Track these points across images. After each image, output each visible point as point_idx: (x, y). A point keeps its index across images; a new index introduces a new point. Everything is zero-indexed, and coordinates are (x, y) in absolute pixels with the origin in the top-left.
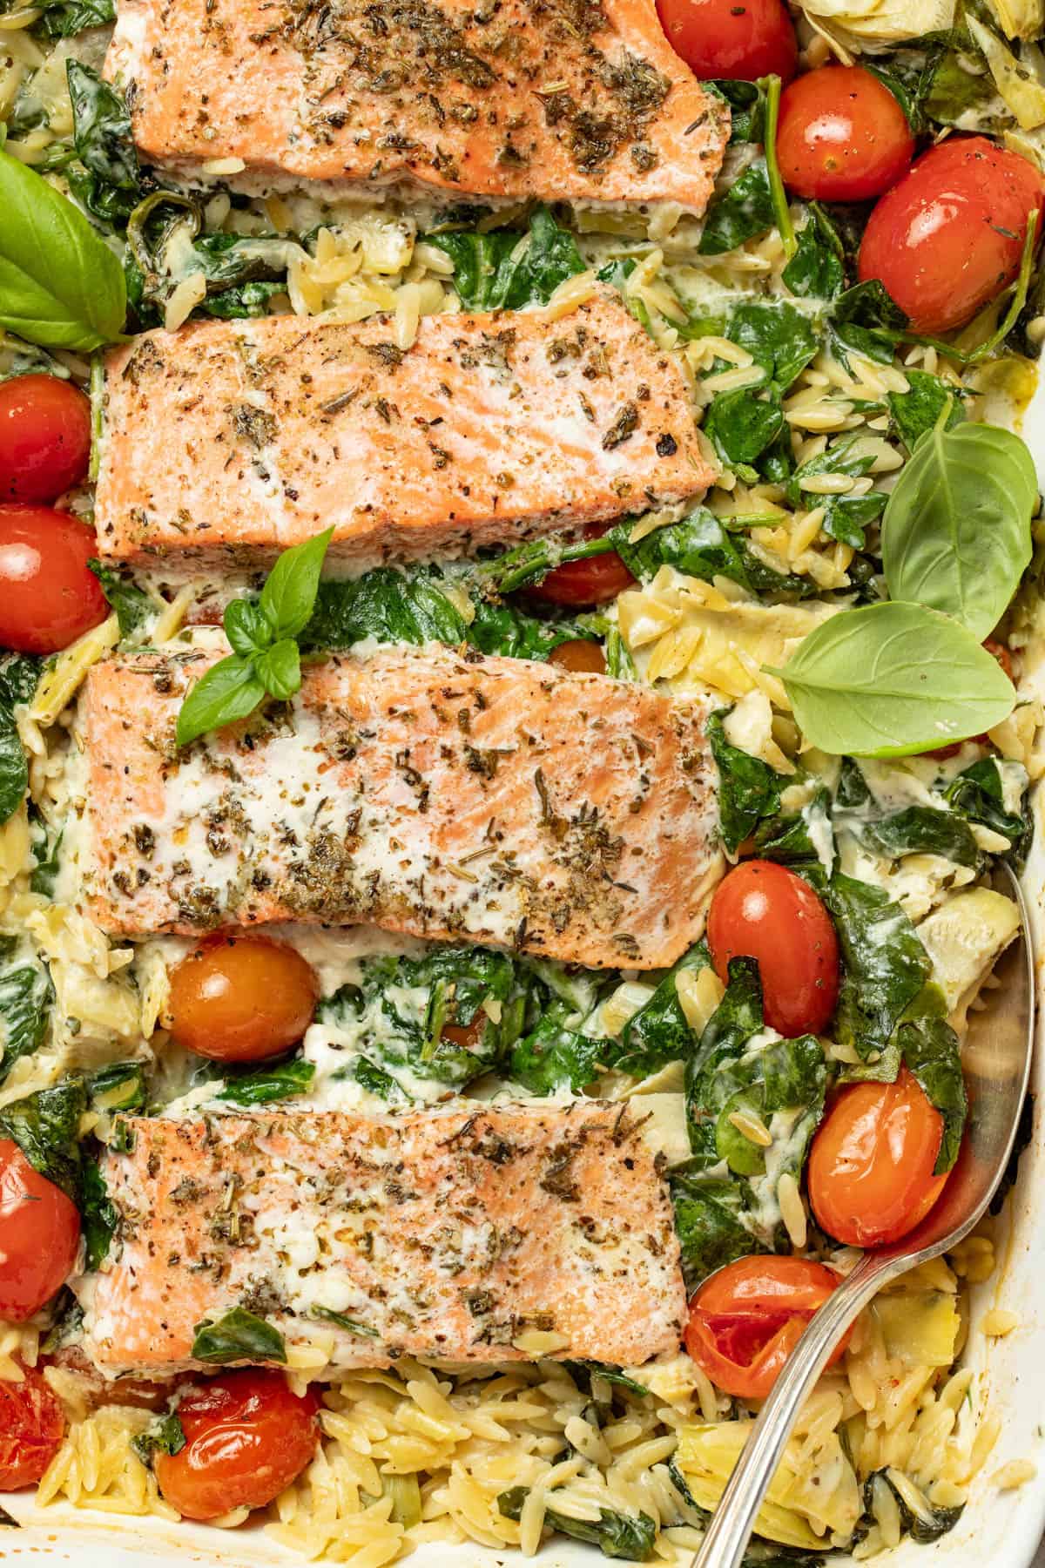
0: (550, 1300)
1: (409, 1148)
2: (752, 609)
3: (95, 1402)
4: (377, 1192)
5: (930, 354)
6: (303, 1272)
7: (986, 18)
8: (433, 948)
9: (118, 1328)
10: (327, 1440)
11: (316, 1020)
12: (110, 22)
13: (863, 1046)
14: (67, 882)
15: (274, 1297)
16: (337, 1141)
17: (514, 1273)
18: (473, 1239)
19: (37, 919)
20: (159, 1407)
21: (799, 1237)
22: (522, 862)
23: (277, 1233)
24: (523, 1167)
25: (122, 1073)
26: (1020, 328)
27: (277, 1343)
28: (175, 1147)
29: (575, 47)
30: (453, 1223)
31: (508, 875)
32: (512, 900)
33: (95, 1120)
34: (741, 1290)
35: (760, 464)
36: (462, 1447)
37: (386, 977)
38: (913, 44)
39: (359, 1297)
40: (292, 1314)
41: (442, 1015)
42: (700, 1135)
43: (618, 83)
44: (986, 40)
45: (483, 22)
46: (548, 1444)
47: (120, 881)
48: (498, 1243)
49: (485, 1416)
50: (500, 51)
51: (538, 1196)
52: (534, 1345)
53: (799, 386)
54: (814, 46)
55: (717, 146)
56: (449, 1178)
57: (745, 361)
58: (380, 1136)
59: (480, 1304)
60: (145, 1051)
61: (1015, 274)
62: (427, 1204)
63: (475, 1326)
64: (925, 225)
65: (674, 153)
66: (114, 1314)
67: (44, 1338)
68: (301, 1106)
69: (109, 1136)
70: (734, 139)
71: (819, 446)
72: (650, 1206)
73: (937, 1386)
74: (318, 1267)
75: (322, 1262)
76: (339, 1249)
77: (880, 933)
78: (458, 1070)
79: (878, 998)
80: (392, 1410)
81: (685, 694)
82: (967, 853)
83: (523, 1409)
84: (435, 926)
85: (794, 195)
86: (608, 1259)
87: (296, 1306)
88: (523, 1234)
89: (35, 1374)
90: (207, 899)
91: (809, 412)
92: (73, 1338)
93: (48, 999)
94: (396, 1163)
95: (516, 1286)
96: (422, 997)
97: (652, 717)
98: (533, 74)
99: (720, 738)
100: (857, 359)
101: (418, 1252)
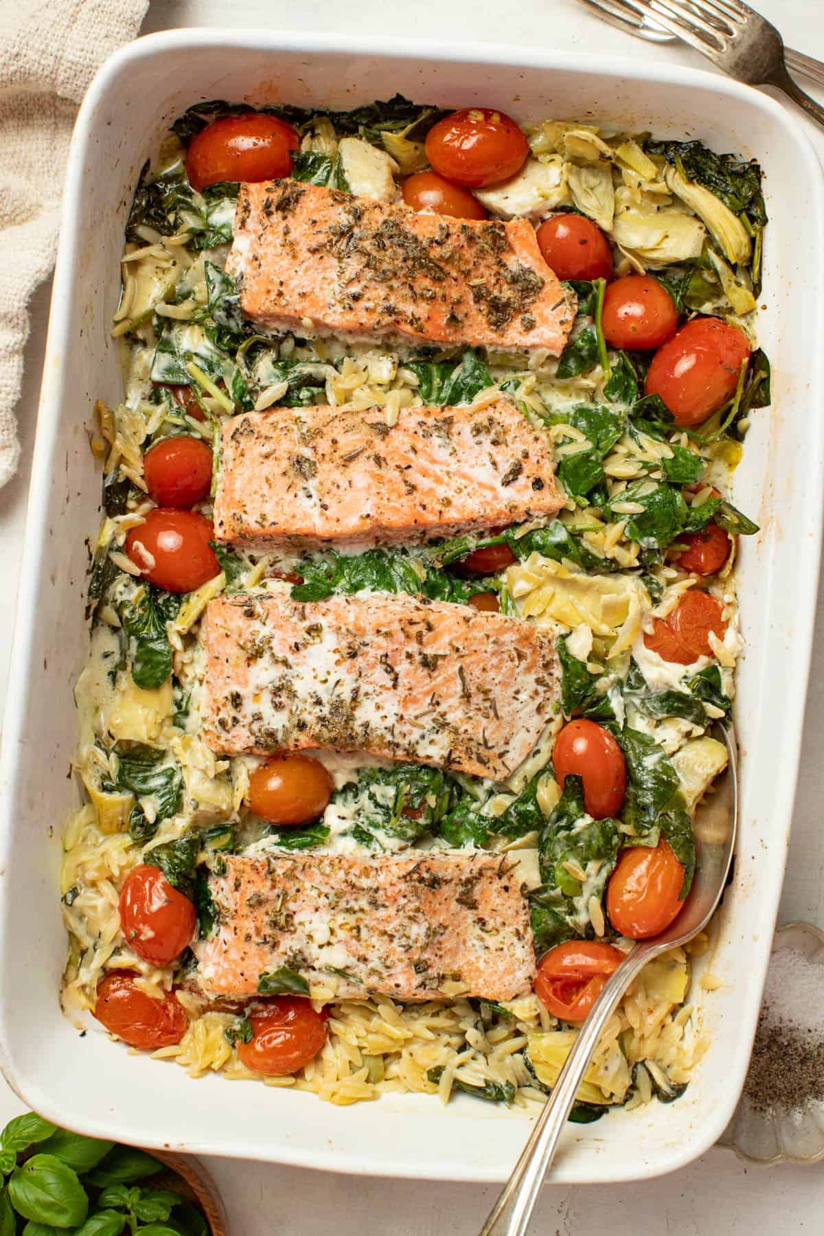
0: (459, 964)
1: (382, 879)
2: (582, 578)
3: (204, 1010)
4: (364, 903)
5: (684, 437)
6: (321, 947)
7: (719, 252)
8: (398, 764)
9: (217, 973)
10: (332, 1035)
11: (331, 801)
12: (230, 241)
13: (639, 826)
14: (193, 721)
15: (304, 960)
16: (341, 874)
17: (440, 949)
18: (418, 931)
19: (176, 741)
20: (239, 1013)
21: (600, 930)
22: (450, 718)
23: (307, 924)
24: (446, 890)
25: (223, 829)
26: (734, 425)
27: (305, 985)
28: (249, 874)
29: (491, 260)
30: (406, 922)
31: (442, 725)
32: (444, 739)
33: (206, 856)
34: (567, 961)
35: (589, 496)
36: (407, 1041)
37: (371, 779)
38: (679, 265)
39: (352, 961)
40: (314, 969)
41: (403, 801)
42: (546, 873)
43: (514, 280)
44: (719, 264)
45: (440, 243)
46: (456, 1040)
47: (222, 723)
48: (432, 933)
49: (420, 1025)
50: (448, 260)
51: (454, 906)
52: (450, 990)
53: (612, 453)
54: (623, 264)
55: (569, 317)
56: (405, 896)
57: (581, 438)
58: (366, 872)
59: (420, 967)
60: (235, 817)
61: (732, 394)
62: (392, 911)
63: (417, 980)
64: (684, 365)
65: (545, 320)
66: (214, 964)
67: (176, 974)
68: (322, 852)
69: (213, 866)
70: (578, 316)
71: (622, 486)
72: (517, 913)
73: (673, 1012)
74: (329, 944)
75: (332, 941)
76: (341, 934)
77: (650, 761)
78: (410, 833)
79: (648, 799)
80: (369, 1020)
81: (544, 624)
82: (700, 719)
83: (442, 1021)
84: (400, 753)
85: (611, 346)
86: (492, 941)
87: (316, 965)
88: (446, 928)
89: (170, 995)
90: (271, 735)
91: (617, 467)
92: (191, 976)
93: (181, 786)
94: (375, 887)
95: (441, 957)
96: (391, 791)
97: (526, 638)
98: (467, 274)
99: (563, 648)
100: (643, 438)
101: (386, 938)
